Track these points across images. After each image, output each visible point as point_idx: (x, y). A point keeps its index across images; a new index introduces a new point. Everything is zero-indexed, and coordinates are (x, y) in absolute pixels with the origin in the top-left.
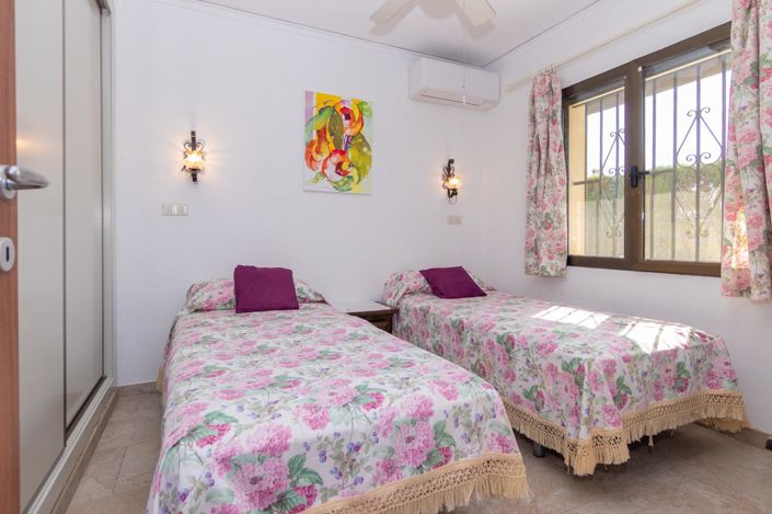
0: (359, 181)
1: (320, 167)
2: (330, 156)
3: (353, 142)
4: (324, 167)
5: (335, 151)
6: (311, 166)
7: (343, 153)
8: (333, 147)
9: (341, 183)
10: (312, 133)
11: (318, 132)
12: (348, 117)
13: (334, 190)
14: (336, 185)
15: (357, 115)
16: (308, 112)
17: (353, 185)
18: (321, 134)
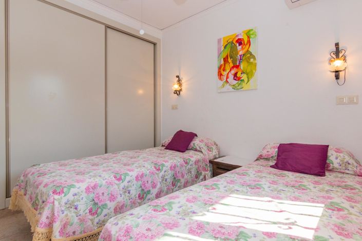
0: (248, 81)
1: (225, 78)
2: (231, 70)
3: (244, 58)
4: (227, 78)
5: (233, 67)
6: (220, 79)
7: (237, 67)
8: (232, 65)
9: (237, 85)
10: (221, 61)
11: (224, 59)
12: (240, 44)
13: (233, 90)
14: (234, 87)
15: (246, 40)
16: (219, 49)
17: (244, 84)
18: (226, 60)
